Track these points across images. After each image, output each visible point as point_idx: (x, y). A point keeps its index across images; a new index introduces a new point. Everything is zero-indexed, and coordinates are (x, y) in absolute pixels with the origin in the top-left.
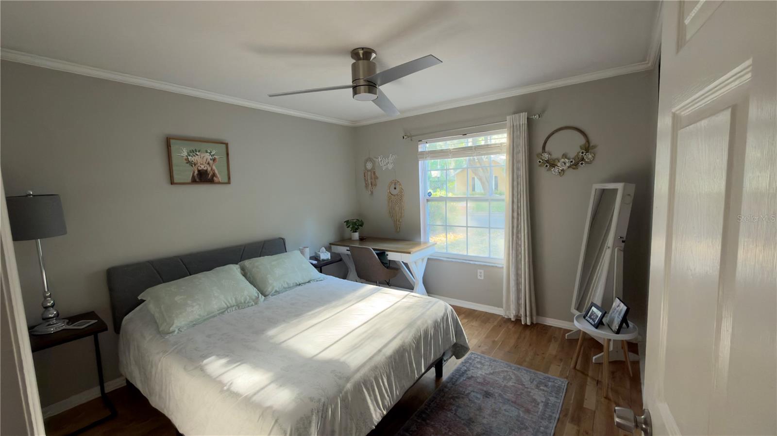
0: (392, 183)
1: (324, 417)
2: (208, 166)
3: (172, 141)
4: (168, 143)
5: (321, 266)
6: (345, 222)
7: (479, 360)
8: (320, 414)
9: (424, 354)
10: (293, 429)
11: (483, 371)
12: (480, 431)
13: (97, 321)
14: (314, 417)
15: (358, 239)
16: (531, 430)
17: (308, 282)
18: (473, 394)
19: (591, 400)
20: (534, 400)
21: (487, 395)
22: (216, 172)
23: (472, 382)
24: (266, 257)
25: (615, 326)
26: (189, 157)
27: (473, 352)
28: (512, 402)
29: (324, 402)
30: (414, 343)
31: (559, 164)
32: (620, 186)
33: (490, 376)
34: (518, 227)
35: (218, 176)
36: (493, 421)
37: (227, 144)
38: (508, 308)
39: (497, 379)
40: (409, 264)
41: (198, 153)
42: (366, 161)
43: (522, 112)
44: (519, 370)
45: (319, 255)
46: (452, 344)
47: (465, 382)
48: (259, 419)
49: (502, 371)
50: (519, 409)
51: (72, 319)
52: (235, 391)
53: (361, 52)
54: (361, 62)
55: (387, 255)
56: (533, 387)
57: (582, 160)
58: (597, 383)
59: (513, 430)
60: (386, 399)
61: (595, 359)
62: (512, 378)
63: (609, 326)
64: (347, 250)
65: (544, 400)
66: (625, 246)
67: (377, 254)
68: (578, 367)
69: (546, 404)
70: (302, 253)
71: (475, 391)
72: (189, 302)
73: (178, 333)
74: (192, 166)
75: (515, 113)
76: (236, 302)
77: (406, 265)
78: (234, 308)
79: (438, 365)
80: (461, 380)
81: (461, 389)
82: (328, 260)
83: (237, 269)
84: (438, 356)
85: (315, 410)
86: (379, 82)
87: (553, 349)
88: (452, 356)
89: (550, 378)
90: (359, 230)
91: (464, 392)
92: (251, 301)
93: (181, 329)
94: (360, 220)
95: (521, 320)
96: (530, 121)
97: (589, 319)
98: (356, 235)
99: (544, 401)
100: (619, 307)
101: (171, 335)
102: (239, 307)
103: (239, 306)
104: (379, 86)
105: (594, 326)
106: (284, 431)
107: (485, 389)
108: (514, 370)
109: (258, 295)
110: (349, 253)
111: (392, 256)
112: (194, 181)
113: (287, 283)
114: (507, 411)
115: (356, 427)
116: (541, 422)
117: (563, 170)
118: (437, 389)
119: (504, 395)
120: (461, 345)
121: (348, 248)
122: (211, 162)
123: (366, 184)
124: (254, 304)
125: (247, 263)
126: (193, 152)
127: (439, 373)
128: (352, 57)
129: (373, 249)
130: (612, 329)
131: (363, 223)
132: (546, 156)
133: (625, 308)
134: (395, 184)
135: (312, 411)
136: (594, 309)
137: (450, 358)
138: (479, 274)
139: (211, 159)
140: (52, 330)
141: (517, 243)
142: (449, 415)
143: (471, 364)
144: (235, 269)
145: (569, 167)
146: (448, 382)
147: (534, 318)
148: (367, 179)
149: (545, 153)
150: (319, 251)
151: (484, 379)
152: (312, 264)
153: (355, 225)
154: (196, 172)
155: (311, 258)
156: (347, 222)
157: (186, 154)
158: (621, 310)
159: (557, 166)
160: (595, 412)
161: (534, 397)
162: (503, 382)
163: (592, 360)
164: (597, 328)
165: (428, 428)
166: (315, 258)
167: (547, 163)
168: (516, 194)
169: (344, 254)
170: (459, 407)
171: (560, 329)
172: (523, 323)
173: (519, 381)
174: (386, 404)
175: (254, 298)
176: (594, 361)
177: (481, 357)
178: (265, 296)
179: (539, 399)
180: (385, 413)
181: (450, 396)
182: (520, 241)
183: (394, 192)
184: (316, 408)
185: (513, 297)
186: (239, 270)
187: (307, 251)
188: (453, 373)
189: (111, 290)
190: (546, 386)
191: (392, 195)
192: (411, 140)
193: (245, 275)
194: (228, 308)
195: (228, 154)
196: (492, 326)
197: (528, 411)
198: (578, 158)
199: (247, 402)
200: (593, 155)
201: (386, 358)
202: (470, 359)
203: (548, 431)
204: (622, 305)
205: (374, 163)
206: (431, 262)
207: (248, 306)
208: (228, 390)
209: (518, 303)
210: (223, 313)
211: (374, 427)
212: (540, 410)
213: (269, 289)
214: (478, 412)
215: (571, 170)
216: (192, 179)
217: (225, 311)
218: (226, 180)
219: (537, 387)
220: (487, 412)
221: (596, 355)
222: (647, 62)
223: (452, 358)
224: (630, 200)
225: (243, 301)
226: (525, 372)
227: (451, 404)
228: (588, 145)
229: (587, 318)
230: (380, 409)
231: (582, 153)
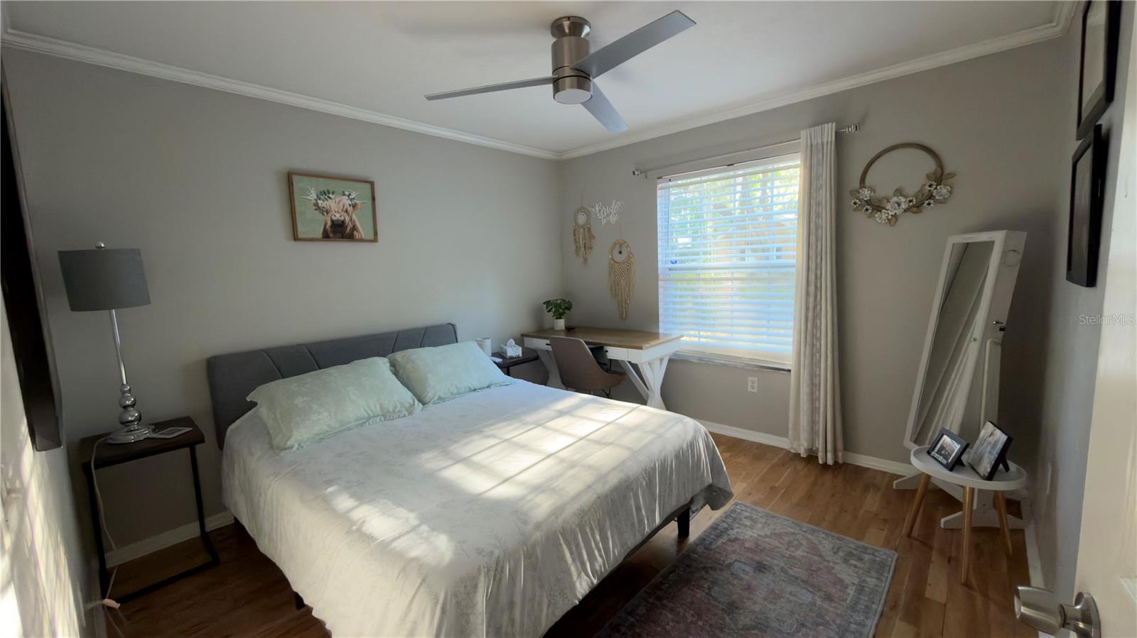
0: (615, 244)
1: (497, 578)
2: (345, 214)
3: (295, 179)
4: (288, 179)
5: (508, 366)
6: (544, 303)
7: (748, 514)
8: (492, 573)
9: (660, 496)
10: (449, 594)
11: (755, 531)
12: (749, 623)
13: (191, 429)
14: (482, 578)
15: (564, 328)
16: (834, 627)
17: (488, 387)
18: (737, 565)
19: (938, 587)
20: (841, 581)
21: (761, 568)
22: (358, 224)
23: (736, 546)
24: (427, 348)
25: (985, 467)
26: (319, 201)
27: (740, 502)
28: (802, 581)
29: (499, 557)
30: (644, 478)
31: (888, 206)
32: (998, 237)
33: (767, 539)
34: (815, 307)
35: (361, 230)
36: (770, 609)
37: (372, 184)
38: (797, 437)
39: (779, 545)
40: (639, 366)
41: (331, 196)
42: (578, 211)
43: (828, 123)
44: (814, 533)
45: (506, 350)
46: (706, 484)
47: (725, 546)
48: (399, 575)
49: (786, 533)
50: (814, 593)
51: (159, 426)
52: (368, 533)
53: (566, 24)
54: (566, 40)
55: (607, 351)
56: (838, 561)
57: (930, 198)
58: (949, 561)
59: (803, 625)
60: (598, 562)
61: (945, 522)
62: (802, 544)
63: (973, 469)
64: (547, 344)
65: (856, 581)
66: (1004, 336)
67: (591, 349)
68: (915, 533)
69: (861, 589)
70: (481, 346)
71: (743, 560)
72: (315, 407)
73: (298, 449)
74: (324, 214)
75: (814, 125)
76: (382, 408)
77: (635, 367)
78: (378, 418)
79: (683, 517)
80: (719, 543)
81: (718, 556)
82: (518, 357)
83: (384, 363)
84: (683, 502)
85: (484, 568)
86: (594, 70)
87: (872, 503)
88: (704, 505)
89: (866, 548)
90: (565, 315)
91: (724, 561)
92: (404, 409)
93: (302, 444)
94: (567, 300)
95: (817, 457)
96: (839, 137)
97: (937, 456)
98: (561, 324)
99: (856, 583)
100: (992, 438)
101: (287, 451)
102: (385, 418)
103: (386, 415)
104: (594, 78)
105: (946, 466)
106: (436, 596)
107: (757, 558)
108: (806, 532)
109: (414, 402)
110: (549, 348)
111: (614, 353)
112: (326, 236)
113: (456, 387)
114: (795, 596)
115: (549, 601)
116: (852, 616)
117: (895, 216)
118: (680, 554)
119: (790, 571)
120: (720, 489)
121: (548, 342)
122: (350, 209)
123: (577, 247)
124: (407, 414)
125: (399, 356)
126: (325, 194)
127: (684, 531)
128: (553, 34)
129: (586, 342)
130: (978, 473)
131: (571, 307)
132: (866, 194)
133: (1004, 438)
134: (621, 246)
135: (479, 569)
136: (945, 438)
137: (702, 507)
138: (750, 384)
139: (350, 205)
140: (132, 438)
141: (813, 335)
142: (700, 594)
143: (735, 519)
144: (381, 364)
145: (906, 211)
146: (697, 545)
147: (840, 454)
148: (577, 240)
149: (865, 188)
150: (506, 345)
151: (757, 545)
152: (495, 362)
153: (560, 307)
154: (329, 223)
155: (494, 355)
156: (547, 303)
157: (315, 197)
158: (996, 442)
159: (885, 209)
160: (945, 605)
161: (839, 575)
162: (787, 549)
163: (940, 524)
164: (951, 470)
165: (664, 612)
166: (498, 354)
167: (869, 205)
168: (813, 254)
169: (542, 351)
170: (714, 583)
171: (884, 473)
172: (820, 462)
173: (814, 549)
174: (597, 567)
175: (407, 405)
176: (942, 526)
177: (752, 509)
178: (423, 404)
179: (847, 580)
180: (595, 582)
181: (701, 566)
182: (818, 332)
183: (619, 258)
184: (485, 565)
185: (804, 420)
186: (388, 364)
187: (488, 343)
188: (706, 531)
189: (213, 388)
190: (860, 559)
191: (617, 263)
192: (646, 177)
193: (396, 373)
194: (370, 418)
195: (373, 199)
196: (770, 466)
197: (829, 598)
198: (923, 195)
199: (384, 550)
200: (950, 189)
201: (599, 497)
202: (734, 511)
203: (866, 631)
204: (998, 432)
205: (588, 214)
206: (675, 364)
207: (399, 417)
208: (359, 530)
209: (812, 428)
210: (361, 425)
211: (578, 603)
212: (850, 597)
213: (430, 395)
214: (745, 594)
215: (909, 214)
216: (323, 233)
217: (365, 423)
218: (371, 237)
219: (846, 561)
220: (760, 594)
221: (946, 516)
222: (1054, 24)
223: (704, 508)
224: (1015, 259)
225: (391, 410)
226: (824, 536)
227: (702, 577)
228: (940, 173)
229: (933, 453)
230: (588, 576)
231: (930, 186)
